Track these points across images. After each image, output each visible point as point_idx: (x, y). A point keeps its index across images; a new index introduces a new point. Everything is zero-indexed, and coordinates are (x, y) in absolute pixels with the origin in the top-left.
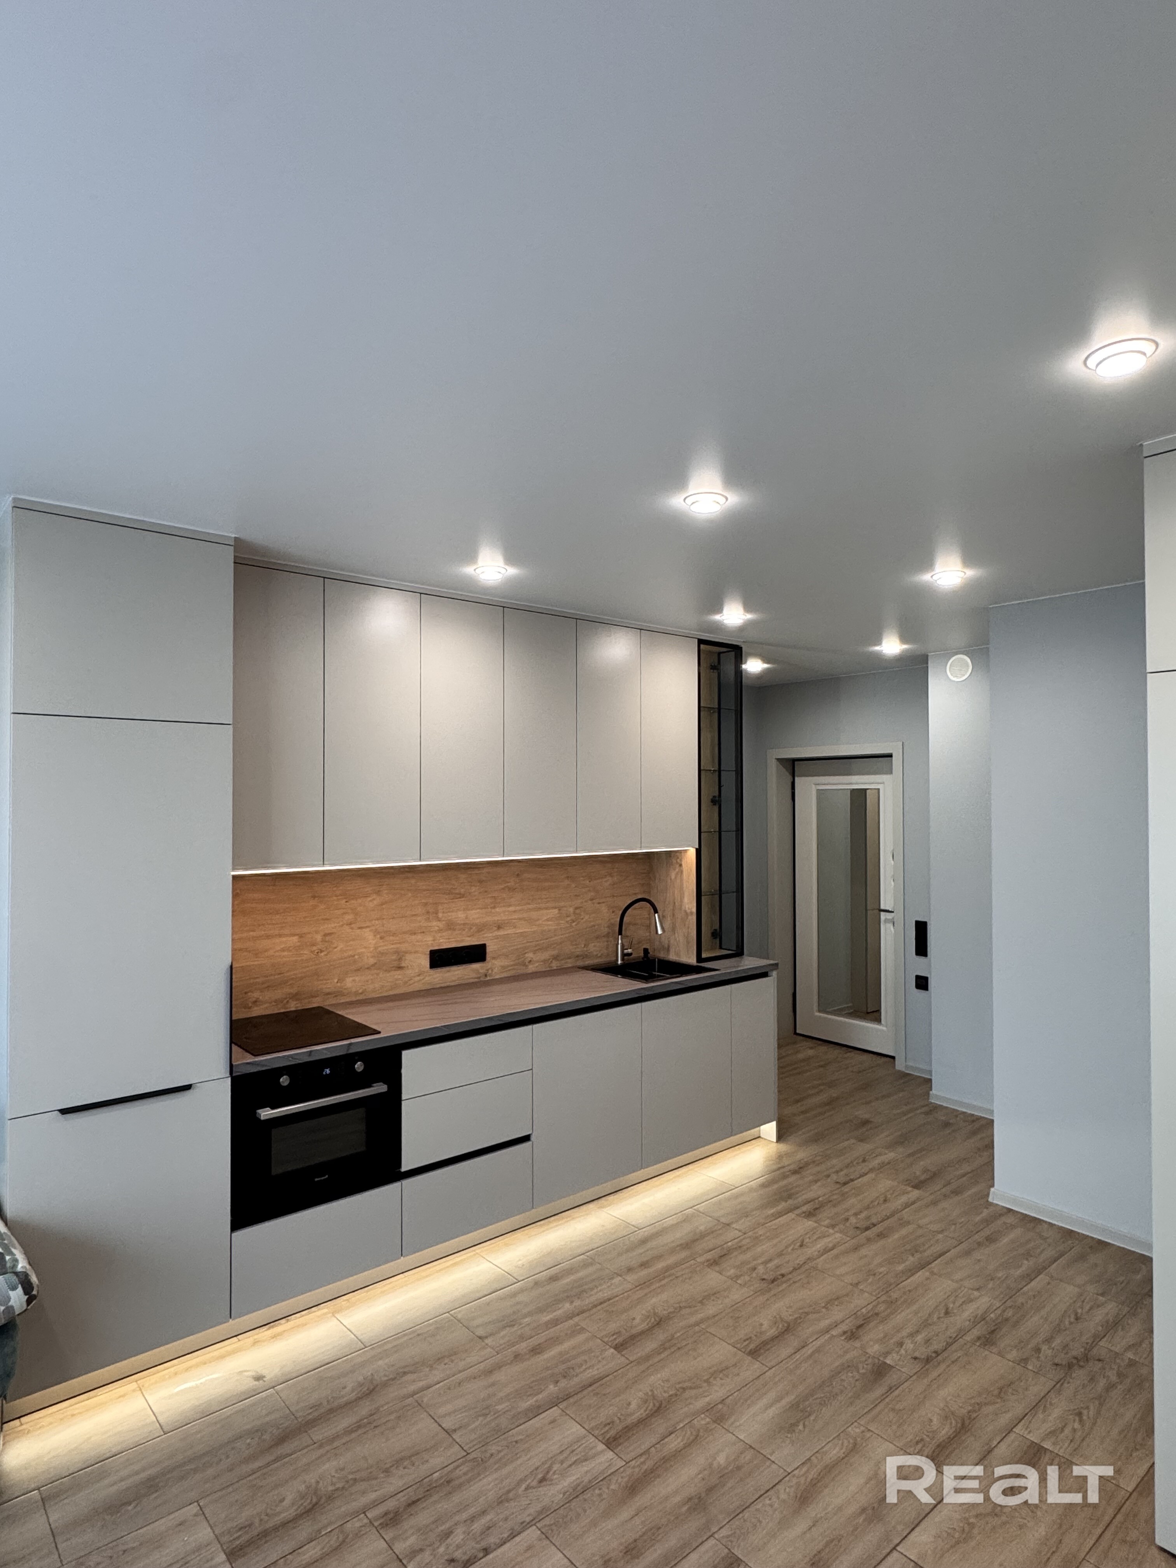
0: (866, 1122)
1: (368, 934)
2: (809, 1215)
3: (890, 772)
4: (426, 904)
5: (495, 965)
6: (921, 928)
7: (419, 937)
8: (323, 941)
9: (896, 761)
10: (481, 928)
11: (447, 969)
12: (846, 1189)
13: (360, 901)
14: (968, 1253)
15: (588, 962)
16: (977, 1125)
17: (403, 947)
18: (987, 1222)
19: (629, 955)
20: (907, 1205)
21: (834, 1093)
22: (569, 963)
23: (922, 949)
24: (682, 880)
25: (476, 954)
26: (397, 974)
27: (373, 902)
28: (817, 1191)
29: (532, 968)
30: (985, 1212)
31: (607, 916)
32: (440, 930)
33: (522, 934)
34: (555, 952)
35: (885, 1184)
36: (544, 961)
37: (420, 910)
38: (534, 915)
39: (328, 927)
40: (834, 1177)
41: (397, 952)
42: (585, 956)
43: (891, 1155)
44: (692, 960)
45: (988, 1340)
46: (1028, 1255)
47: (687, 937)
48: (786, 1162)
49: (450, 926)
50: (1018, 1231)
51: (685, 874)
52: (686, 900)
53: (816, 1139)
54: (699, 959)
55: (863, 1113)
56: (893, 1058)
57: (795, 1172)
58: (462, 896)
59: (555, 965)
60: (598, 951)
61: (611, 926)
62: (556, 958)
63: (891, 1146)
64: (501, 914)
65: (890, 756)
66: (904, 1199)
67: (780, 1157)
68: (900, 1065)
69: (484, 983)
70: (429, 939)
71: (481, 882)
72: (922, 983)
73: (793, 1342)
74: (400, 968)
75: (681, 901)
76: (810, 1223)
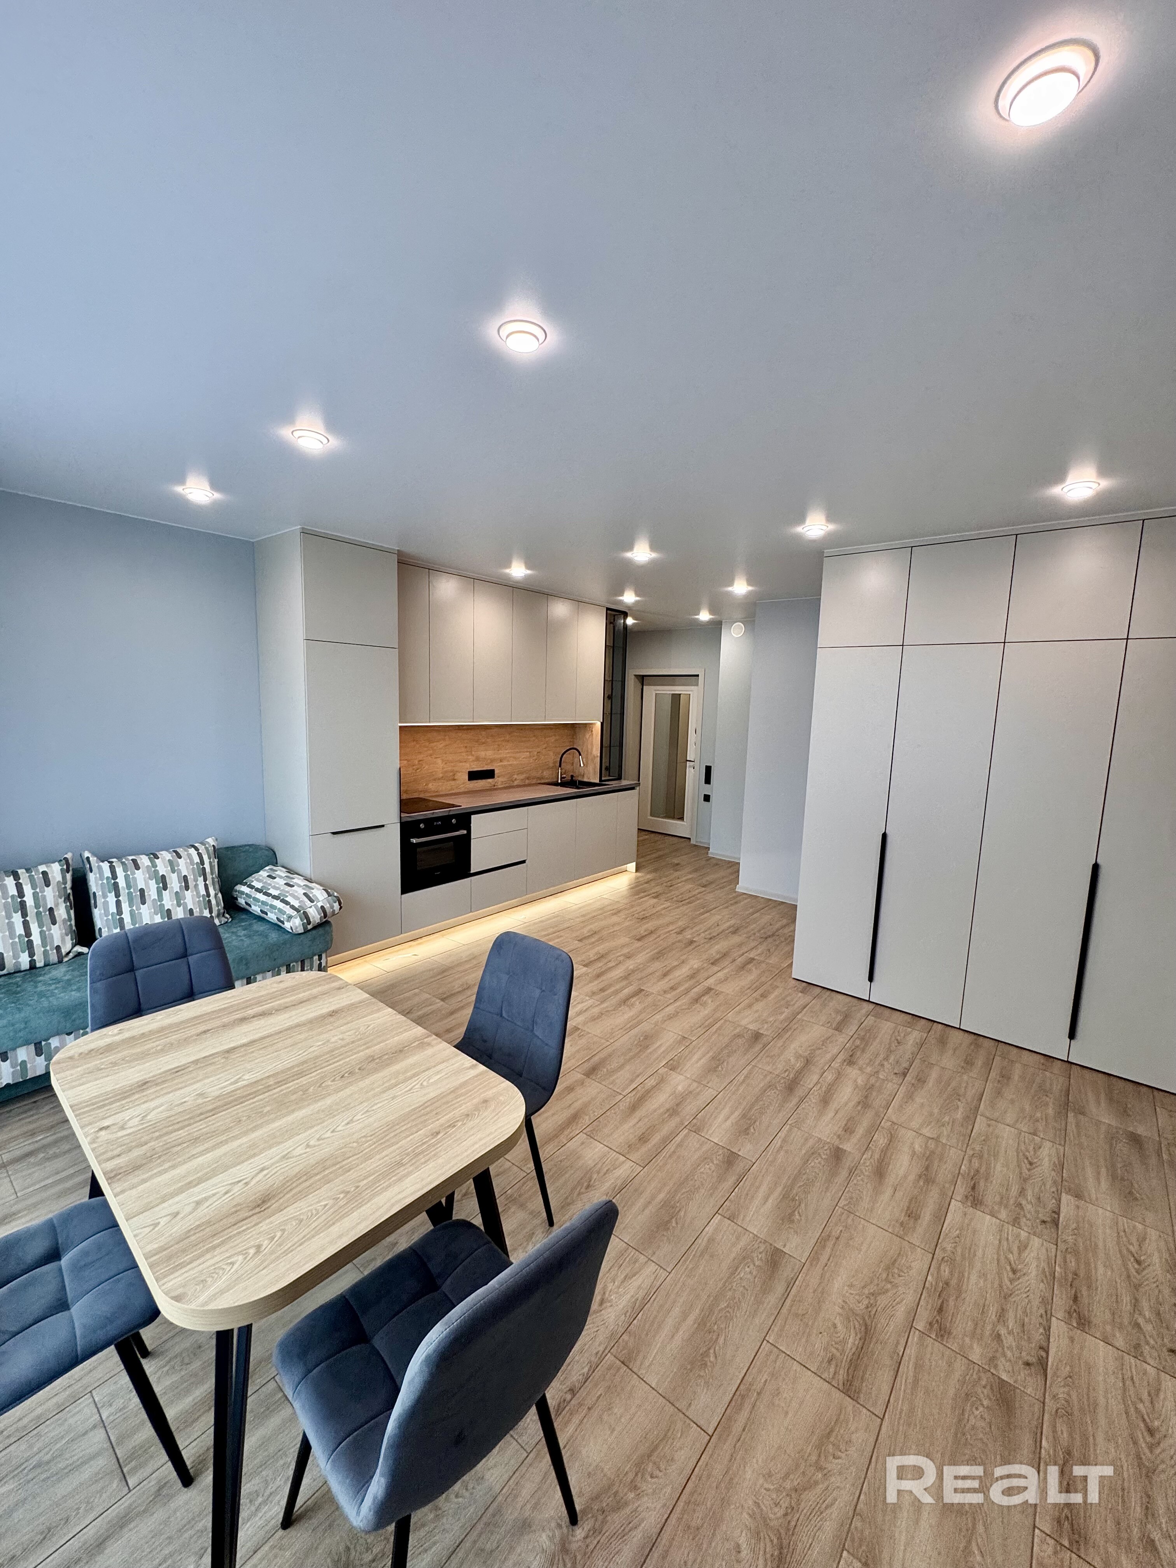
0: (677, 864)
1: (439, 761)
2: (655, 897)
3: (697, 685)
4: (466, 747)
5: (498, 780)
6: (708, 769)
7: (464, 764)
8: (419, 764)
9: (701, 678)
10: (492, 761)
11: (475, 781)
12: (671, 888)
13: (435, 744)
14: (727, 907)
15: (543, 781)
16: (730, 864)
17: (455, 769)
18: (734, 898)
19: (564, 778)
20: (699, 893)
21: (661, 853)
22: (534, 781)
23: (708, 780)
24: (592, 739)
25: (489, 774)
26: (453, 783)
27: (441, 745)
28: (658, 889)
29: (516, 783)
30: (734, 895)
31: (552, 758)
32: (473, 761)
33: (511, 765)
34: (528, 775)
35: (689, 886)
36: (522, 780)
37: (463, 750)
38: (518, 755)
39: (420, 757)
40: (665, 884)
41: (452, 771)
42: (542, 778)
43: (690, 876)
44: (597, 781)
45: (734, 932)
46: (752, 907)
47: (594, 769)
48: (641, 879)
49: (478, 759)
50: (749, 900)
51: (594, 736)
52: (594, 749)
53: (655, 870)
54: (601, 780)
55: (676, 861)
56: (690, 839)
57: (646, 883)
58: (483, 743)
59: (527, 782)
60: (548, 775)
61: (555, 762)
62: (528, 778)
63: (690, 873)
64: (503, 753)
65: (698, 676)
66: (697, 891)
67: (637, 878)
68: (693, 842)
69: (493, 789)
70: (468, 765)
71: (492, 736)
72: (707, 798)
73: (654, 936)
74: (454, 780)
75: (592, 749)
76: (655, 900)
